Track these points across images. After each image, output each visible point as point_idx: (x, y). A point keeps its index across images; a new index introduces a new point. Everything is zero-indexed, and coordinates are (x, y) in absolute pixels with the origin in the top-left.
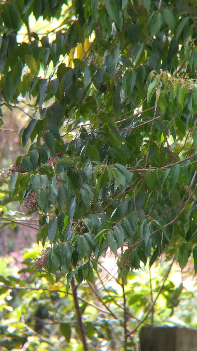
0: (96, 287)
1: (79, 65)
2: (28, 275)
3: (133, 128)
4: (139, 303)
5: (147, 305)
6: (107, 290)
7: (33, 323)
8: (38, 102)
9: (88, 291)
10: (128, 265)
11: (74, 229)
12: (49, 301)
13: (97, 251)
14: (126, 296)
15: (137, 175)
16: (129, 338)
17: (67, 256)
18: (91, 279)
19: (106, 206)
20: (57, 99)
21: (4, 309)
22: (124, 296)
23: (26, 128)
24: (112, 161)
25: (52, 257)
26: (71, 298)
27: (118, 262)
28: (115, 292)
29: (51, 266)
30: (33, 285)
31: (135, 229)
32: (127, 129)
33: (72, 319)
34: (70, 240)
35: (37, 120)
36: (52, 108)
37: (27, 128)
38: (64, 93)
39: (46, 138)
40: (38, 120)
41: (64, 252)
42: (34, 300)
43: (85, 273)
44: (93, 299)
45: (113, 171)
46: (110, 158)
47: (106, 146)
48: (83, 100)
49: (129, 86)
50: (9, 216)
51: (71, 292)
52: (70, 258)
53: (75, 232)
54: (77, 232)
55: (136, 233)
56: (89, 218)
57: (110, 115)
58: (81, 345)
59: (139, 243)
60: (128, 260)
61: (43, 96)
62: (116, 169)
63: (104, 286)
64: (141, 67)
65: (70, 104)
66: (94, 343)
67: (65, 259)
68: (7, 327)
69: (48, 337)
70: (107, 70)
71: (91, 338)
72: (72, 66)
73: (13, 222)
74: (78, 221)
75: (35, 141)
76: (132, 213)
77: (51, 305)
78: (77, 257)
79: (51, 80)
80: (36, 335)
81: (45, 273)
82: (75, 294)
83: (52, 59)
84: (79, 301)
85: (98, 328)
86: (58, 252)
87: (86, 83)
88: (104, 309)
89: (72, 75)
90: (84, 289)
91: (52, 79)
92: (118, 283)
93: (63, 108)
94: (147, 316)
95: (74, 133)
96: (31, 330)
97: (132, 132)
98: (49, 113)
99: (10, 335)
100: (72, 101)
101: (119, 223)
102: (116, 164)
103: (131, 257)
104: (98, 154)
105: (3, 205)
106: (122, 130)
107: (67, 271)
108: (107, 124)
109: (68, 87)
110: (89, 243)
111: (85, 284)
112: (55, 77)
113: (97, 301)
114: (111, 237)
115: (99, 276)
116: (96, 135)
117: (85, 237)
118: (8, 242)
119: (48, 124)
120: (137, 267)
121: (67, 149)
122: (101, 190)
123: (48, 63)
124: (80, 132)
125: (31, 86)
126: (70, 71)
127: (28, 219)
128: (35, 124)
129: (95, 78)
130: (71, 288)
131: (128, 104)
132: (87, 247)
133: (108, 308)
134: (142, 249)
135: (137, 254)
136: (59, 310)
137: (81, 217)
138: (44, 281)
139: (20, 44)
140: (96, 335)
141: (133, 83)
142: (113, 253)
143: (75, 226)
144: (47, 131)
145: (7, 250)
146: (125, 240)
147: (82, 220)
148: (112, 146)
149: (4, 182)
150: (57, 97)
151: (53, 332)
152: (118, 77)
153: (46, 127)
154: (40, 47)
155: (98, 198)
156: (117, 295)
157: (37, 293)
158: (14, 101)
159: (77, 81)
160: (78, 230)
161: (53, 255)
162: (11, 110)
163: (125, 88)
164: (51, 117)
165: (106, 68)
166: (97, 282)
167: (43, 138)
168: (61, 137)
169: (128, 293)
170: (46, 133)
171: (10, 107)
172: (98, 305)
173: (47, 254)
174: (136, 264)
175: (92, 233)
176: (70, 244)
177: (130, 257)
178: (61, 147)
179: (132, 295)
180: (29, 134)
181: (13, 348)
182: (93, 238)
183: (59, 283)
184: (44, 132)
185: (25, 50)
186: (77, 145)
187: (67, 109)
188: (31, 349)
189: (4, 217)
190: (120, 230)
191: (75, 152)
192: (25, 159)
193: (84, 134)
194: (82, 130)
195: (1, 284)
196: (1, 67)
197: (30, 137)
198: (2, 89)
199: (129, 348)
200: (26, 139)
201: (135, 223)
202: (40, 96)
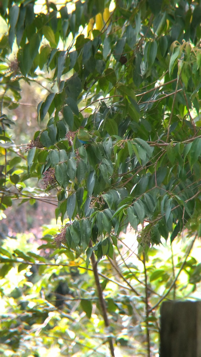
0: (116, 263)
1: (99, 36)
2: (48, 251)
3: (154, 101)
4: (160, 279)
5: (169, 280)
6: (128, 266)
7: (54, 298)
8: (56, 75)
9: (108, 268)
10: (148, 241)
11: (94, 205)
12: (69, 276)
13: (117, 227)
14: (148, 273)
15: (157, 150)
16: (150, 314)
17: (86, 232)
18: (111, 254)
19: (126, 181)
20: (75, 72)
21: (24, 285)
22: (145, 272)
23: (44, 103)
24: (133, 135)
25: (72, 233)
26: (91, 274)
27: (138, 237)
28: (136, 268)
29: (70, 242)
30: (53, 262)
31: (156, 204)
32: (148, 103)
33: (93, 295)
34: (89, 215)
35: (55, 94)
36: (70, 81)
37: (44, 101)
38: (83, 66)
39: (65, 113)
40: (56, 94)
41: (84, 228)
42: (54, 276)
43: (105, 249)
44: (114, 275)
45: (133, 146)
46: (131, 132)
47: (127, 120)
48: (102, 73)
49: (150, 58)
50: (27, 192)
51: (91, 267)
52: (90, 234)
53: (94, 208)
54: (96, 208)
55: (157, 209)
56: (109, 193)
57: (130, 88)
58: (102, 321)
59: (160, 218)
60: (149, 235)
61: (61, 69)
62: (136, 144)
63: (124, 262)
64: (163, 37)
65: (89, 77)
66: (115, 318)
67: (84, 235)
68: (27, 303)
69: (68, 313)
70: (127, 41)
71: (112, 313)
72: (91, 38)
73: (32, 198)
74: (97, 197)
75: (53, 115)
76: (152, 189)
77: (72, 281)
78: (96, 233)
79: (69, 52)
80: (57, 311)
81: (65, 249)
82: (95, 270)
83: (71, 31)
84: (100, 277)
85: (119, 304)
86: (77, 228)
87: (105, 56)
88: (125, 285)
89: (91, 47)
90: (105, 265)
91: (71, 51)
92: (140, 259)
93: (82, 81)
94: (169, 292)
95: (93, 107)
96: (51, 306)
97: (154, 105)
98: (67, 86)
99: (30, 311)
100: (91, 74)
101: (139, 198)
102: (137, 139)
103: (152, 233)
104: (117, 128)
105: (22, 181)
106: (144, 103)
107: (87, 247)
108: (127, 97)
109: (87, 59)
110: (109, 219)
111: (105, 260)
112: (74, 49)
113: (117, 277)
114: (131, 213)
115: (119, 253)
116: (115, 108)
117: (105, 212)
118: (28, 219)
119: (67, 98)
120: (158, 242)
121: (86, 123)
122: (121, 165)
123: (67, 35)
124: (99, 106)
125: (49, 59)
126: (89, 42)
127: (47, 195)
128: (53, 98)
129: (114, 50)
130: (91, 264)
131: (149, 76)
132: (107, 223)
133: (129, 284)
134: (163, 225)
135: (158, 230)
136: (80, 286)
137: (101, 193)
138: (64, 258)
139: (38, 15)
140: (117, 311)
141: (155, 54)
142: (133, 228)
143: (94, 202)
144: (65, 105)
145: (26, 226)
146: (146, 216)
147: (102, 196)
148: (132, 120)
149: (22, 158)
150: (76, 69)
151: (74, 309)
152: (139, 49)
153: (65, 101)
154: (59, 18)
155: (118, 173)
156: (138, 271)
157: (56, 268)
158: (32, 74)
159: (96, 53)
160: (97, 205)
161: (72, 231)
162: (29, 84)
163: (146, 60)
164: (69, 90)
165: (126, 39)
166: (118, 258)
167: (62, 112)
168: (79, 111)
169: (149, 269)
170: (64, 107)
171: (27, 80)
172: (119, 281)
173: (67, 230)
174: (157, 240)
175: (112, 208)
176: (90, 220)
177: (150, 233)
178: (80, 121)
179: (153, 271)
180: (47, 108)
181: (34, 323)
182: (113, 214)
183: (79, 259)
184: (62, 107)
185: (43, 21)
186: (96, 119)
187: (86, 82)
188: (52, 324)
189: (23, 193)
190: (141, 206)
191: (94, 127)
192: (44, 134)
193: (103, 108)
194: (101, 103)
195: (21, 260)
196: (18, 39)
197: (49, 111)
198: (19, 62)
199: (150, 323)
200: (44, 113)
201: (156, 199)
202: (58, 69)
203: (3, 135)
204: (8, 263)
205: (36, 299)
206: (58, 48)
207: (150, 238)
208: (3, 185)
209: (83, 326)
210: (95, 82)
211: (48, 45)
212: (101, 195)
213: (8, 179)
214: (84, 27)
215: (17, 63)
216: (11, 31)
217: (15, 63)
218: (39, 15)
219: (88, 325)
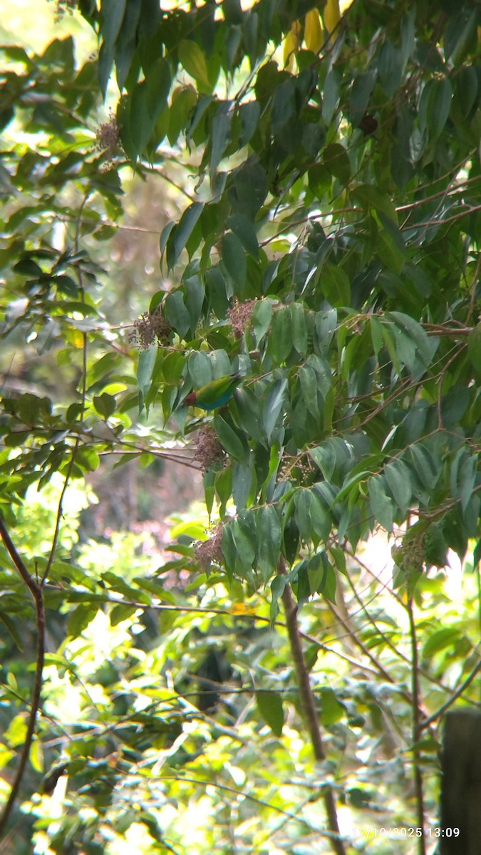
0: (345, 609)
1: (312, 67)
2: (185, 575)
3: (441, 221)
4: (450, 649)
5: (471, 654)
6: (372, 619)
7: (194, 688)
8: (206, 158)
9: (326, 619)
10: (418, 560)
11: (289, 472)
12: (232, 638)
13: (345, 523)
14: (419, 633)
15: (447, 342)
16: (425, 731)
17: (270, 538)
18: (330, 589)
19: (366, 414)
20: (253, 151)
21: (127, 655)
22: (413, 633)
23: (176, 225)
24: (386, 303)
25: (236, 538)
26: (283, 633)
27: (394, 548)
28: (390, 621)
29: (232, 560)
30: (193, 601)
31: (439, 470)
32: (425, 225)
33: (286, 681)
34: (277, 500)
35: (204, 204)
36: (238, 175)
37: (177, 222)
38: (273, 137)
39: (225, 250)
40: (206, 204)
41: (264, 527)
42: (196, 633)
43: (316, 577)
44: (339, 639)
45: (385, 331)
46: (381, 296)
47: (372, 268)
48: (317, 154)
49: (433, 119)
50: (135, 436)
51: (282, 618)
52: (280, 542)
53: (289, 480)
54: (295, 479)
55: (441, 481)
56: (325, 446)
57: (382, 191)
58: (309, 747)
59: (448, 507)
60: (420, 547)
61: (220, 143)
62: (392, 324)
63: (363, 608)
64: (466, 70)
65: (285, 164)
66: (340, 740)
67: (265, 545)
68: (133, 697)
69: (230, 724)
70: (379, 78)
71: (332, 729)
72: (291, 68)
73: (145, 452)
74: (298, 454)
75: (198, 255)
76: (431, 434)
77: (238, 648)
78: (295, 540)
79: (240, 104)
80: (202, 719)
81: (223, 574)
82: (292, 624)
83: (246, 53)
84: (303, 641)
85: (348, 702)
86: (249, 527)
87: (326, 115)
88: (365, 662)
89: (292, 92)
90: (318, 613)
91: (245, 100)
92: (399, 600)
93: (267, 173)
94: (470, 679)
95: (292, 238)
96: (190, 707)
97: (439, 231)
98: (233, 186)
99: (137, 717)
100: (291, 157)
101: (398, 457)
102: (395, 313)
103: (426, 541)
104: (348, 286)
105: (122, 411)
106: (416, 227)
107: (273, 572)
108: (374, 213)
109: (282, 123)
110: (325, 506)
111: (317, 601)
112: (251, 97)
113: (348, 641)
114: (377, 490)
115: (352, 585)
116: (346, 239)
117: (315, 491)
118: (137, 495)
119: (230, 215)
120: (441, 562)
121: (275, 275)
122: (354, 375)
123: (238, 63)
124: (307, 233)
125: (193, 119)
126: (287, 81)
127: (182, 445)
128: (200, 214)
129: (349, 99)
130: (282, 609)
131: (428, 163)
132: (320, 516)
133: (374, 662)
134: (455, 523)
135: (442, 535)
136: (257, 662)
137: (306, 445)
138: (219, 593)
139: (167, 12)
140: (344, 721)
141: (445, 112)
142: (381, 527)
143: (290, 466)
144: (226, 232)
145: (135, 513)
146: (413, 500)
147: (308, 452)
148: (385, 268)
149: (123, 356)
150: (255, 143)
151: (242, 716)
152: (407, 97)
153: (225, 222)
154: (220, 21)
155: (347, 394)
156: (397, 631)
157: (202, 617)
158: (149, 155)
159: (304, 106)
160: (298, 474)
161: (237, 533)
162: (144, 177)
163: (424, 125)
164: (236, 196)
165: (378, 74)
166: (349, 596)
167: (218, 248)
168: (260, 245)
169: (423, 625)
170: (223, 238)
171: (139, 170)
172: (350, 652)
173: (224, 531)
174: (439, 559)
175: (333, 481)
176: (279, 508)
177: (424, 541)
178: (259, 270)
179: (434, 631)
180: (184, 239)
181: (148, 746)
182: (334, 495)
183: (255, 597)
184: (218, 235)
185: (180, 28)
186: (298, 264)
187: (277, 176)
188: (190, 750)
189: (124, 440)
190: (401, 474)
191: (292, 283)
192: (173, 297)
193: (316, 239)
194: (312, 227)
195: (118, 596)
196: (120, 71)
197: (187, 246)
198: (122, 126)
199: (423, 754)
200: (176, 251)
201: (440, 458)
202: (214, 145)
203: (79, 300)
204: (87, 604)
205: (151, 688)
206: (214, 94)
207: (423, 553)
208: (78, 418)
209: (265, 755)
210: (300, 176)
211: (190, 86)
212: (307, 450)
213: (89, 403)
214: (277, 43)
215: (116, 128)
216: (105, 51)
217: (112, 128)
218: (172, 12)
219: (278, 754)
